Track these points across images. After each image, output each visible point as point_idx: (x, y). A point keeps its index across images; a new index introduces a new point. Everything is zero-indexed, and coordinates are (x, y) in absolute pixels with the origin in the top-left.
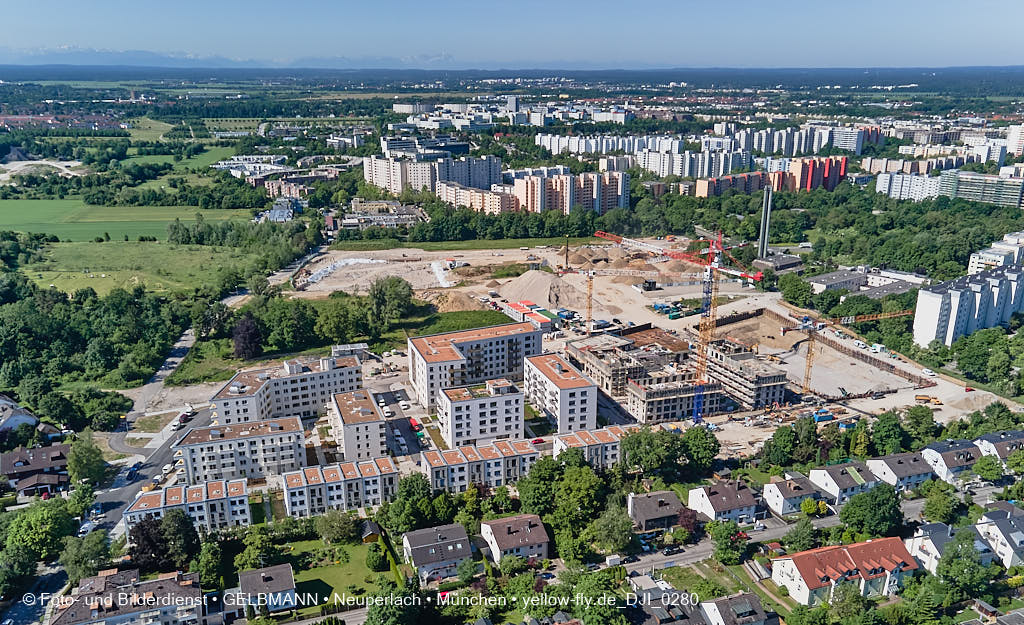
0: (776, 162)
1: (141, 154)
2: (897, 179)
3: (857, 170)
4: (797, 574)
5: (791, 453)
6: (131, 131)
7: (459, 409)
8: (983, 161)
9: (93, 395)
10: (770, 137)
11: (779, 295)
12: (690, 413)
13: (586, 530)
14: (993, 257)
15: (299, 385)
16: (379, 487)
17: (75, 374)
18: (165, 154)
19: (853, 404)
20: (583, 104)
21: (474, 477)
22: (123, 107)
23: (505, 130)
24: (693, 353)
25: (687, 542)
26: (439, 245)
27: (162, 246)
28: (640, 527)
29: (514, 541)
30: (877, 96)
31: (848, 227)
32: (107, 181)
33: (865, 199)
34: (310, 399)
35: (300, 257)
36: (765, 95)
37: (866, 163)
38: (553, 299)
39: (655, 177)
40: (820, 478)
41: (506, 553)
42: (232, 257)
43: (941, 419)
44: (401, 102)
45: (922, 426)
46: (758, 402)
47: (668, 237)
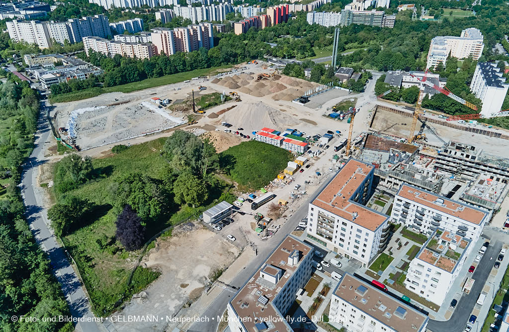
2: (316, 15)
47: (253, 61)
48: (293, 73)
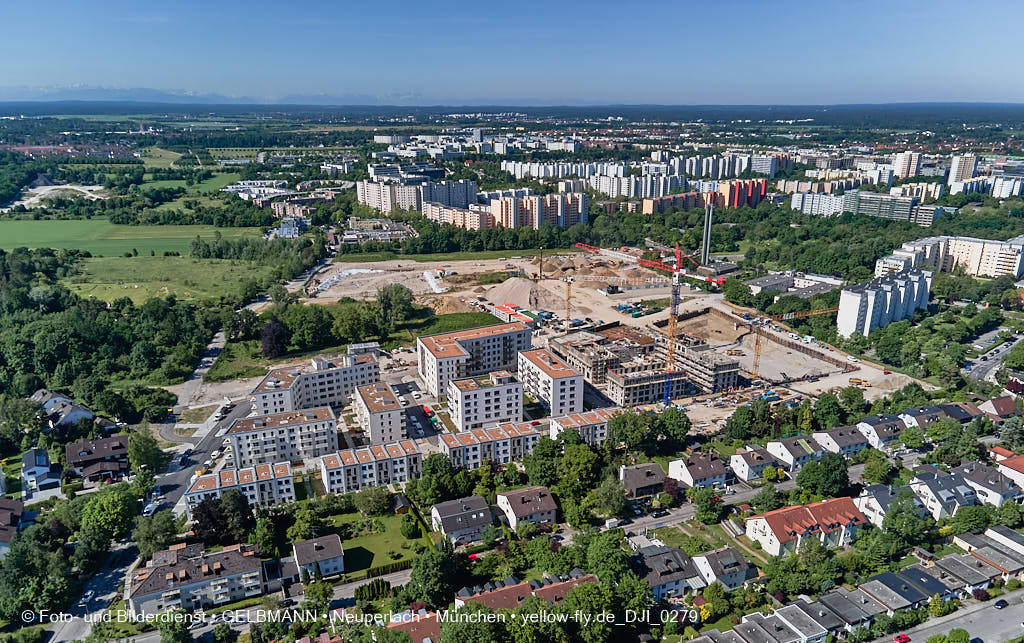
0: (706, 184)
1: (155, 179)
2: (809, 197)
3: (773, 191)
4: (768, 529)
5: (749, 429)
6: (143, 159)
7: (467, 397)
8: (875, 183)
9: (141, 391)
10: (699, 163)
11: (722, 296)
12: (660, 397)
13: (587, 498)
14: (895, 262)
15: (326, 379)
16: (405, 466)
17: (122, 373)
18: (177, 179)
19: (794, 386)
20: (537, 135)
21: (485, 455)
22: (133, 138)
23: (474, 158)
24: (658, 346)
25: (671, 506)
26: (428, 256)
27: (185, 261)
28: (631, 494)
29: (527, 509)
30: (780, 129)
31: (772, 238)
32: (129, 204)
33: (784, 215)
34: (335, 391)
35: (309, 268)
36: (689, 127)
37: (781, 185)
38: (533, 302)
39: (606, 197)
40: (776, 449)
41: (521, 519)
42: (249, 269)
43: (869, 397)
44: (380, 133)
45: (854, 404)
46: (716, 387)
47: (623, 248)
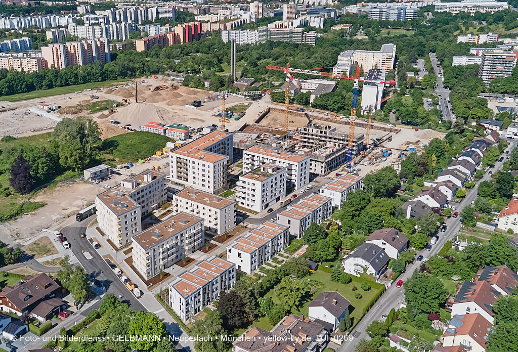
2: (232, 33)
5: (414, 172)
7: (263, 185)
14: (344, 67)
15: (141, 195)
29: (398, 244)
47: (153, 76)
48: (192, 84)
